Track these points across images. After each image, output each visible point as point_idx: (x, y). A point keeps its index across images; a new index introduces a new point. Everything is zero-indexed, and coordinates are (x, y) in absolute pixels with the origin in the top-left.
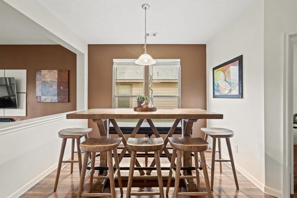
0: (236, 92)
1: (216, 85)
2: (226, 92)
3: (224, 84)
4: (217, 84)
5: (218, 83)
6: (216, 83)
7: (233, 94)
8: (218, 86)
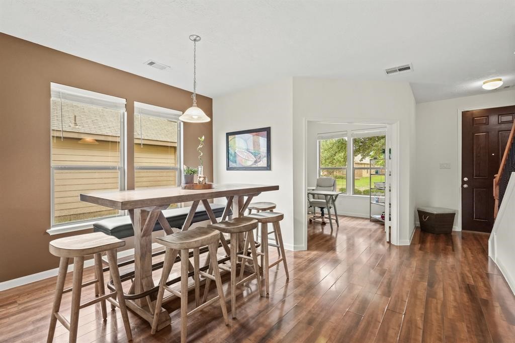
0: (263, 163)
1: (231, 155)
2: (249, 163)
3: (245, 154)
4: (233, 153)
5: (235, 152)
6: (231, 151)
7: (259, 166)
8: (235, 155)
